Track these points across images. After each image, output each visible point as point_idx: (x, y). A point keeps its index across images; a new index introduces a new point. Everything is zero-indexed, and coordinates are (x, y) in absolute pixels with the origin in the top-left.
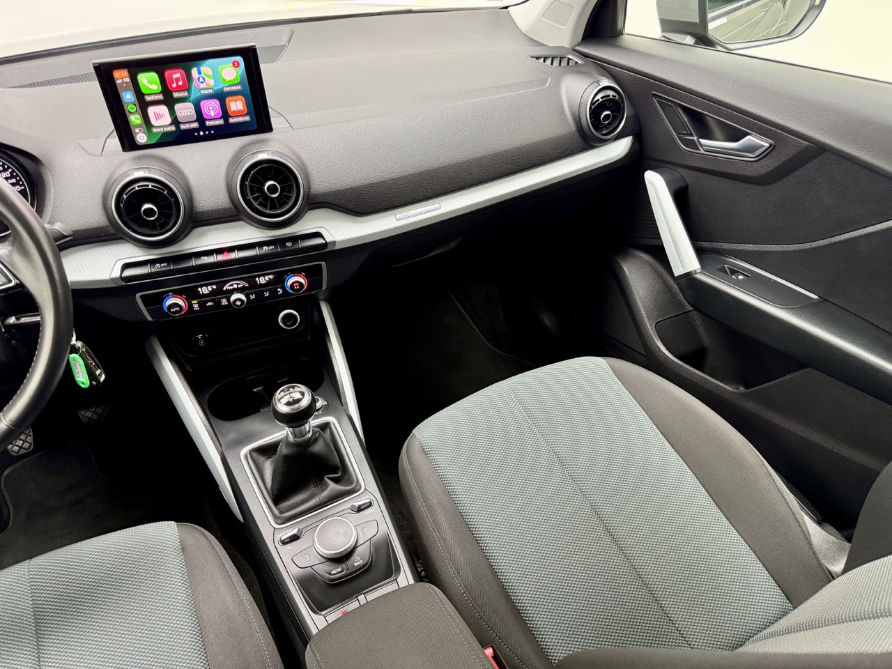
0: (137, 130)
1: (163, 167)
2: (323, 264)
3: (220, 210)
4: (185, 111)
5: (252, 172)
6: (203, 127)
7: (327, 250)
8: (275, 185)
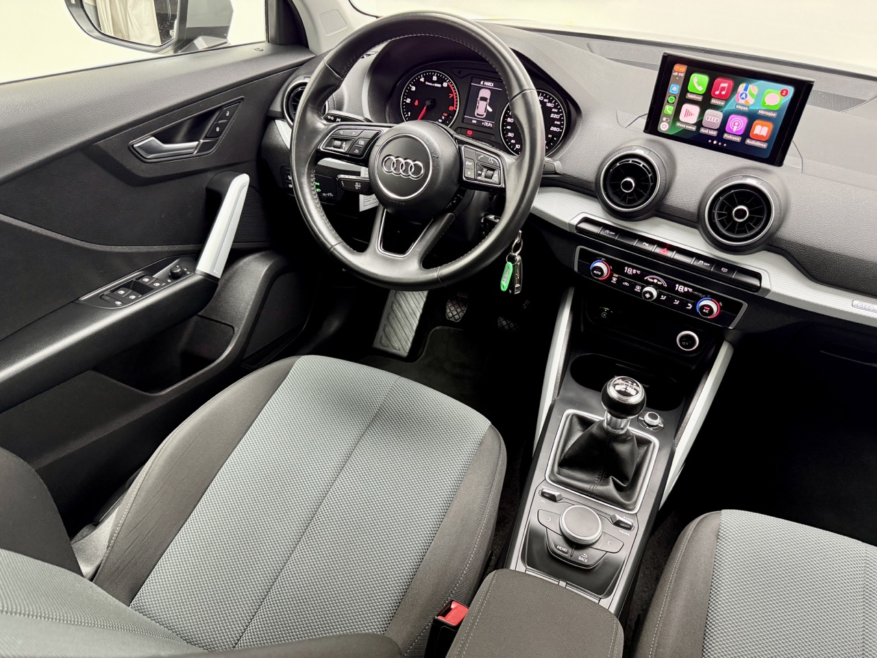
0: (664, 119)
1: (663, 155)
2: (745, 305)
3: (684, 210)
4: (713, 118)
5: (732, 191)
6: (719, 137)
7: (757, 293)
8: (743, 211)
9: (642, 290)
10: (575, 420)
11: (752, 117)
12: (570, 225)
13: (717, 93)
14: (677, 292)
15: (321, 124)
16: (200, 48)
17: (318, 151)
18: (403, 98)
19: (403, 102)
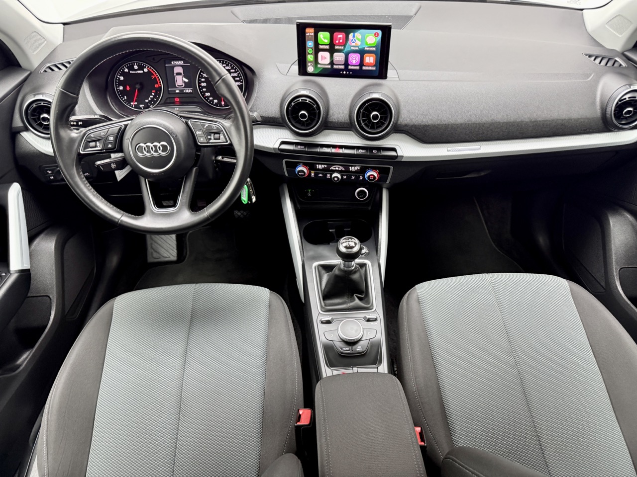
0: (309, 64)
1: (318, 90)
2: (392, 168)
3: (342, 122)
4: (339, 57)
5: (367, 104)
6: (346, 69)
7: (396, 160)
8: (377, 115)
9: (331, 176)
10: (320, 268)
11: (362, 53)
12: (274, 149)
13: (337, 42)
14: (352, 172)
15: (74, 134)
17: (79, 154)
18: (116, 87)
19: (117, 90)
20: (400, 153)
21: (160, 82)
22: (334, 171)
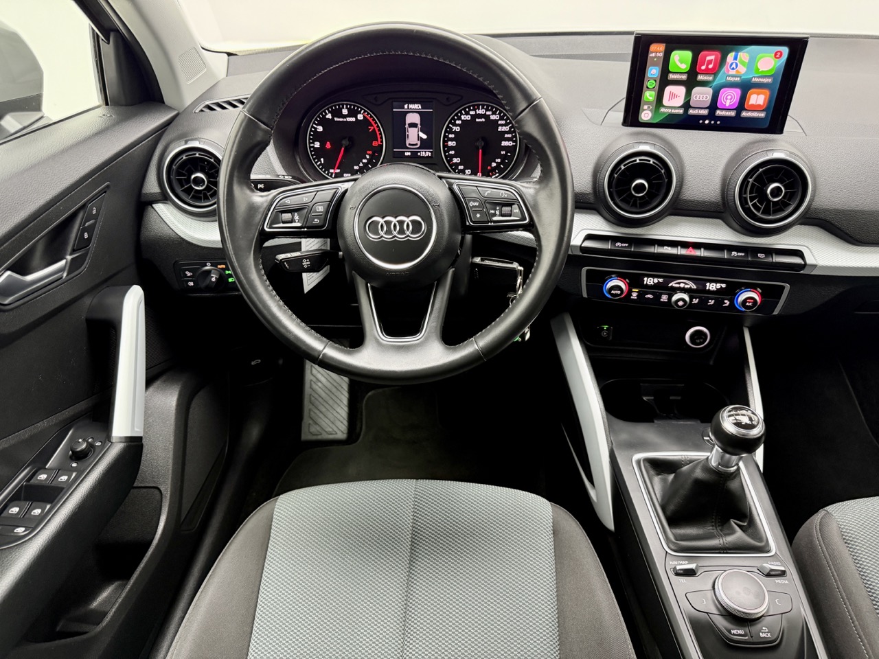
0: (646, 107)
1: (664, 145)
2: (787, 286)
3: (705, 202)
4: (702, 96)
5: (761, 170)
6: (711, 115)
7: (802, 272)
8: (778, 188)
9: (670, 299)
10: (646, 465)
11: (746, 87)
12: (572, 248)
13: (703, 67)
14: (710, 292)
16: (12, 131)
17: (262, 233)
18: (310, 143)
19: (310, 147)
20: (810, 260)
21: (382, 138)
22: (675, 290)
